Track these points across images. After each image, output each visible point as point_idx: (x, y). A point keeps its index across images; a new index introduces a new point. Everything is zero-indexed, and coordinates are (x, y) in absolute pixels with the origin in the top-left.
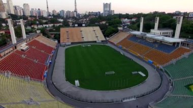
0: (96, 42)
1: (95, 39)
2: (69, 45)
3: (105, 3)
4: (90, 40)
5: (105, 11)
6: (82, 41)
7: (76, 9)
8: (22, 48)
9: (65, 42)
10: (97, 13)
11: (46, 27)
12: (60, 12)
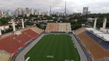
0: (65, 32)
1: (65, 31)
2: (48, 33)
3: (85, 7)
4: (62, 31)
5: (84, 12)
6: (57, 31)
7: (65, 11)
8: (16, 34)
9: (47, 31)
10: (78, 14)
11: (44, 22)
12: (57, 13)
